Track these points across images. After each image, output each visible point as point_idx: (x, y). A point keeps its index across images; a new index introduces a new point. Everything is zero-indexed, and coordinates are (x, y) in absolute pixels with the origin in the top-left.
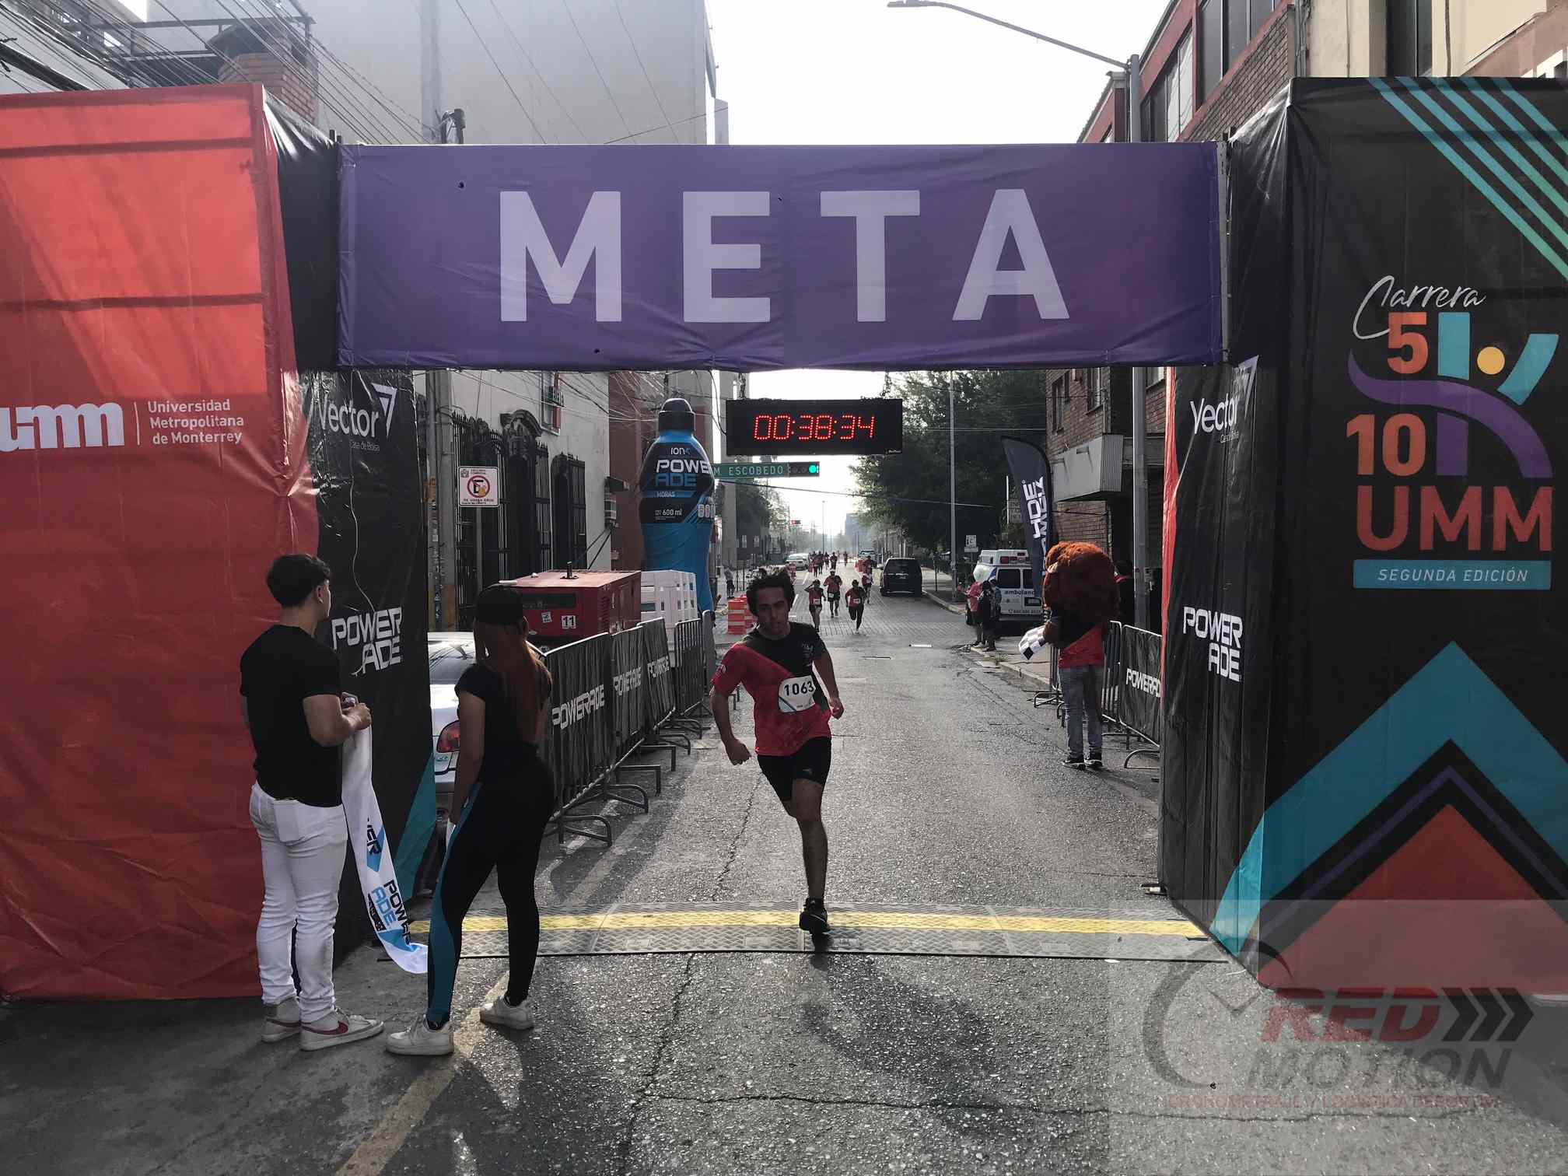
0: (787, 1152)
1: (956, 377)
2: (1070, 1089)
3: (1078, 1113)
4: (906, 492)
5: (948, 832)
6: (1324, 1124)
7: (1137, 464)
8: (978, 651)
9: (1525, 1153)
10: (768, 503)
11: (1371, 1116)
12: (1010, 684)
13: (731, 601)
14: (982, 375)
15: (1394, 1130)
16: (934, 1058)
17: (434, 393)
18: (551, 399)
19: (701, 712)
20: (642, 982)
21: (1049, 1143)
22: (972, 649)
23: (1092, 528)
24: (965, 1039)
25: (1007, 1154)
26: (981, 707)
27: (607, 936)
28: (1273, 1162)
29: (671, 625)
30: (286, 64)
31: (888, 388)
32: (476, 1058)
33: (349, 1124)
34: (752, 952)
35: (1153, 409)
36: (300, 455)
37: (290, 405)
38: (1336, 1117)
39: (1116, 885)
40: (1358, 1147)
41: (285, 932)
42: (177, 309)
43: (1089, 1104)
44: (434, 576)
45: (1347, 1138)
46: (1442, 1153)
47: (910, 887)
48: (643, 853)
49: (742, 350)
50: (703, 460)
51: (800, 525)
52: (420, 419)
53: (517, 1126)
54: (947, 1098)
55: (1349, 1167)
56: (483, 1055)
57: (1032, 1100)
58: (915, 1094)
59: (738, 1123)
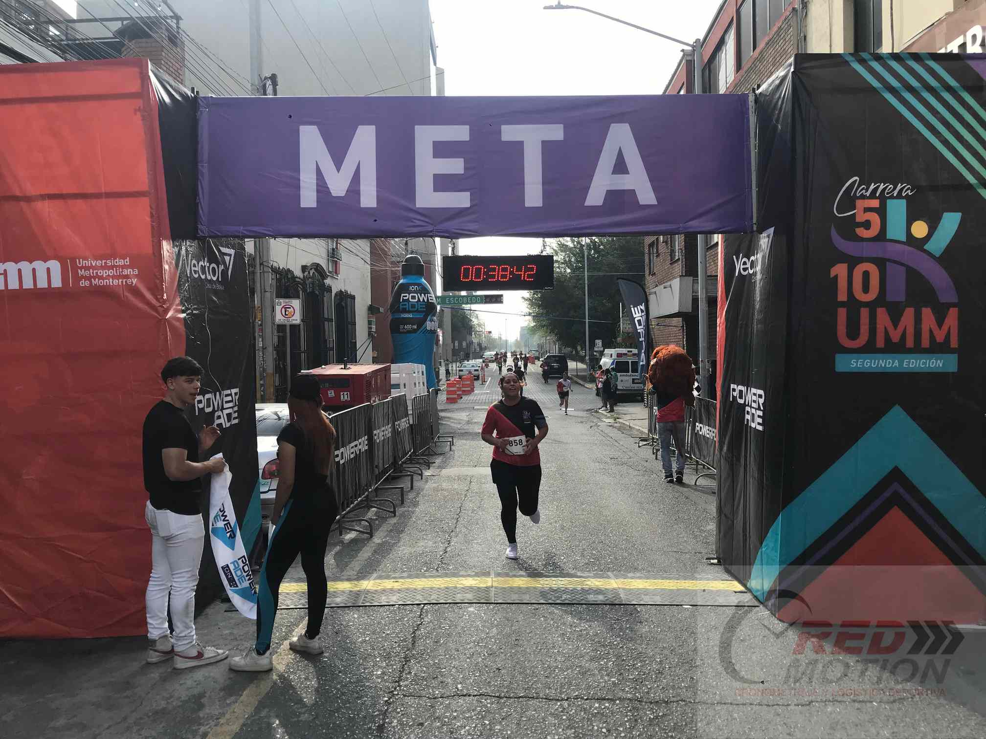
0: (484, 729)
1: (588, 241)
2: (661, 687)
3: (666, 702)
4: (558, 313)
5: (585, 526)
6: (819, 707)
7: (701, 295)
8: (604, 412)
9: (945, 725)
10: (471, 321)
11: (849, 702)
12: (623, 433)
13: (448, 382)
14: (605, 240)
15: (864, 710)
16: (575, 669)
17: (260, 253)
18: (333, 256)
19: (429, 452)
20: (392, 623)
21: (648, 721)
22: (600, 411)
23: (674, 335)
24: (595, 657)
25: (621, 729)
26: (605, 447)
27: (370, 594)
28: (788, 732)
29: (410, 397)
30: (164, 45)
31: (545, 248)
32: (287, 672)
33: (206, 716)
34: (461, 603)
35: (711, 261)
36: (174, 293)
37: (167, 261)
38: (827, 703)
39: (690, 558)
40: (841, 722)
41: (164, 594)
42: (94, 201)
43: (673, 697)
44: (260, 368)
45: (833, 716)
46: (894, 725)
47: (560, 562)
48: (393, 542)
49: (453, 225)
50: (430, 294)
51: (491, 335)
52: (250, 269)
53: (313, 715)
54: (584, 695)
55: (836, 734)
56: (292, 670)
57: (637, 694)
58: (564, 692)
59: (452, 711)
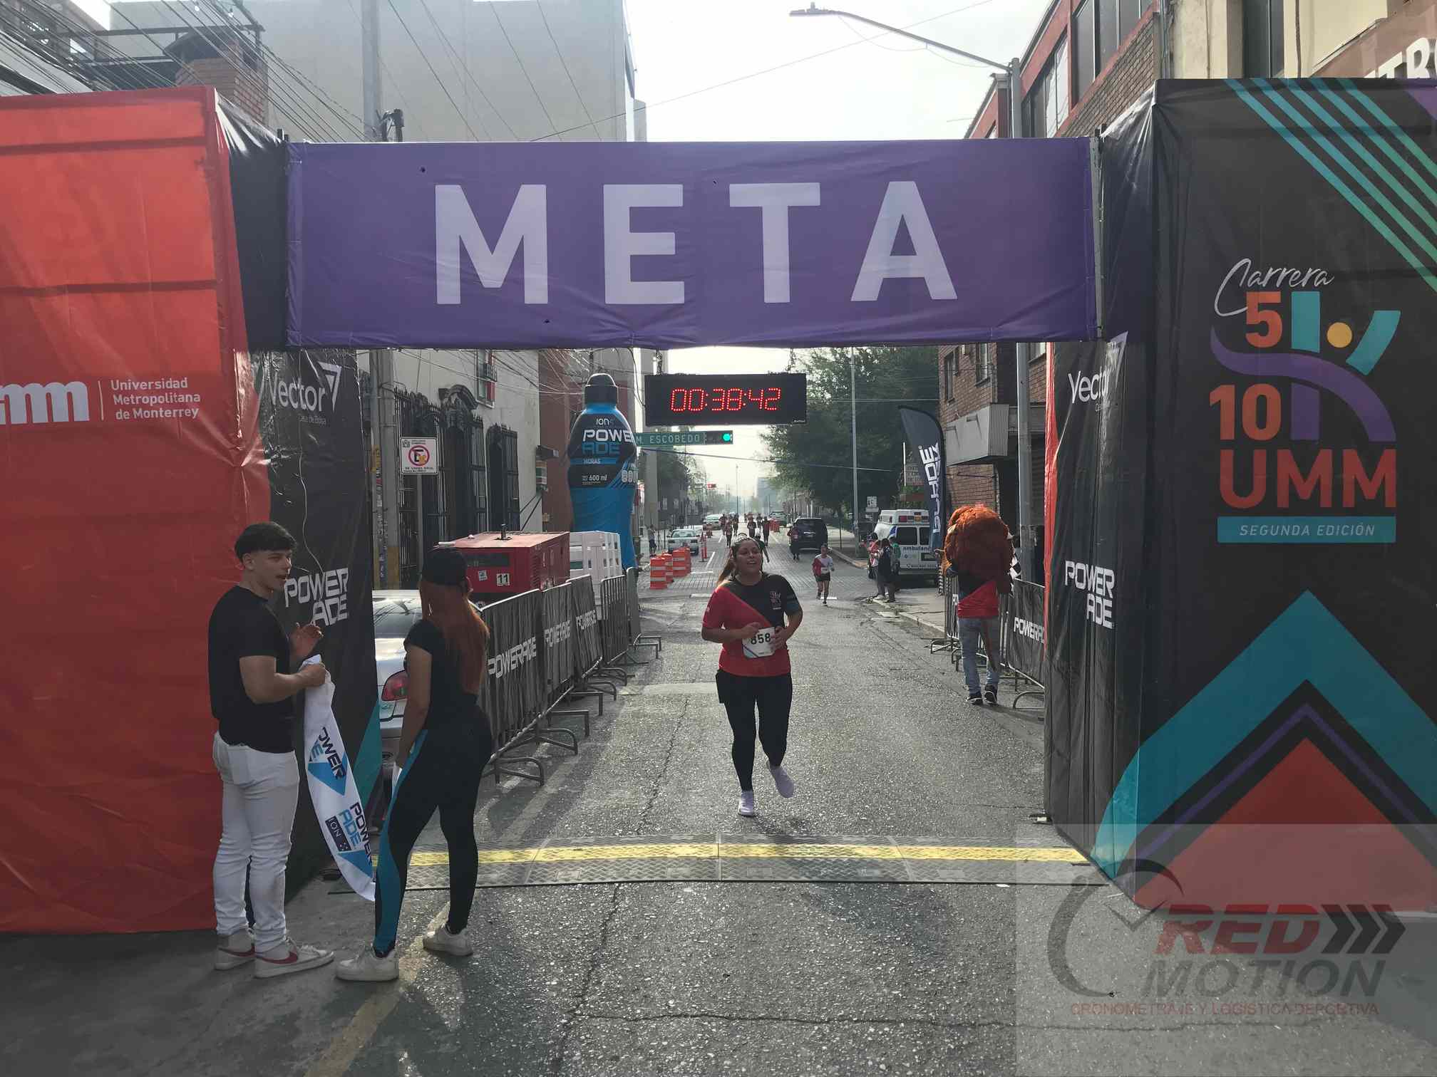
0: (706, 1066)
1: (856, 352)
2: (965, 1004)
3: (973, 1026)
4: (812, 458)
5: (853, 768)
7: (1022, 431)
8: (880, 602)
10: (687, 469)
12: (908, 633)
13: (653, 558)
14: (880, 351)
16: (841, 977)
17: (378, 372)
18: (485, 375)
19: (626, 661)
20: (572, 911)
21: (947, 1054)
22: (874, 600)
23: (982, 490)
24: (868, 959)
25: (908, 1065)
26: (883, 653)
27: (540, 869)
29: (597, 581)
30: (237, 68)
31: (793, 363)
32: (419, 983)
33: (302, 1046)
34: (673, 881)
35: (1036, 381)
36: (252, 428)
37: (242, 382)
39: (1006, 815)
41: (239, 868)
42: (137, 295)
43: (983, 1018)
44: (379, 538)
47: (818, 820)
48: (573, 791)
49: (659, 330)
50: (626, 429)
51: (716, 489)
52: (365, 394)
53: (458, 1045)
54: (853, 1014)
56: (426, 979)
57: (931, 1014)
58: (823, 1011)
59: (661, 1039)
